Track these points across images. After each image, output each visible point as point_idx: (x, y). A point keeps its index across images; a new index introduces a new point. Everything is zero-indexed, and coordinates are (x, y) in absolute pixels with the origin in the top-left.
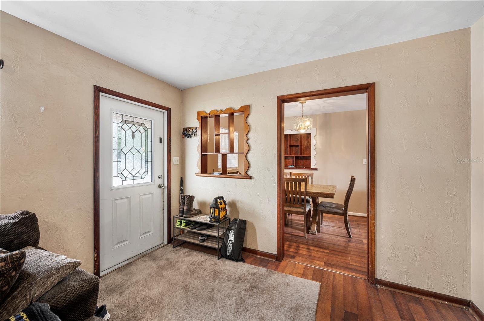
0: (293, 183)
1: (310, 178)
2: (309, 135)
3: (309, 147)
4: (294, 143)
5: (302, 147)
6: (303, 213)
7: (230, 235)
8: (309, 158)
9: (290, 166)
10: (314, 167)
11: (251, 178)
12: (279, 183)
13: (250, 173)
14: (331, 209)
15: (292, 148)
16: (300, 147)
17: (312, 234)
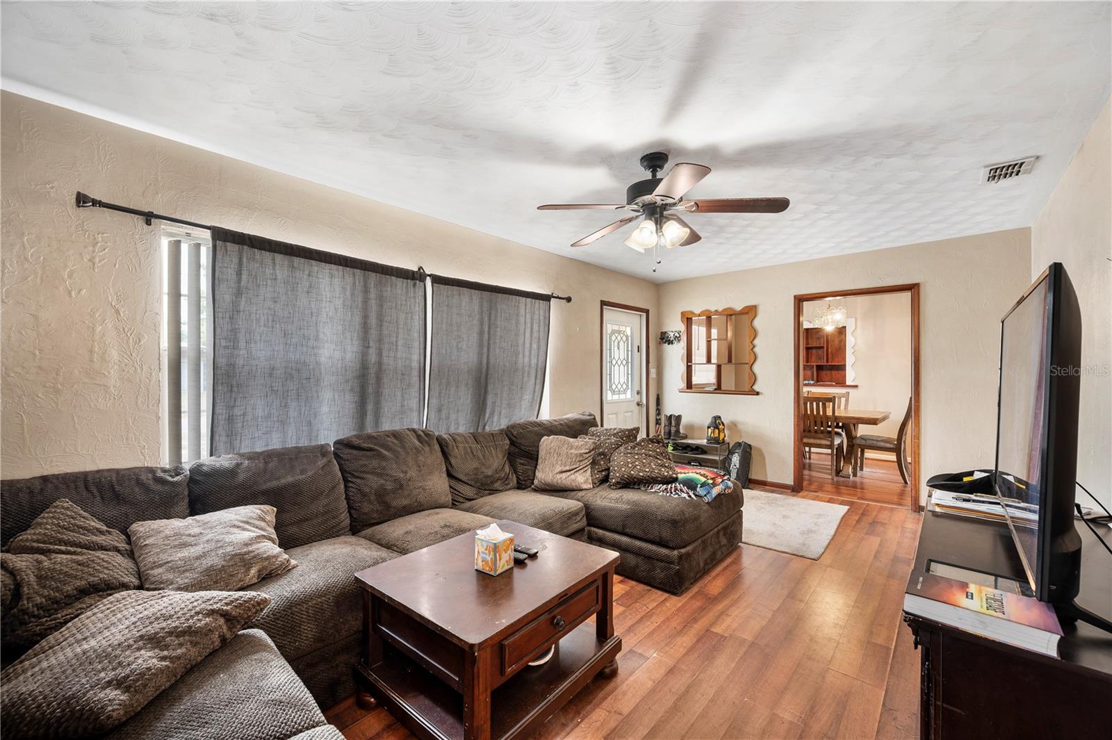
0: (815, 403)
1: (843, 400)
2: (842, 331)
3: (841, 349)
4: (813, 344)
5: (830, 350)
6: (830, 447)
7: (733, 460)
8: (842, 368)
9: (807, 382)
10: (852, 384)
11: (758, 394)
12: (796, 399)
13: (756, 388)
14: (875, 442)
15: (810, 351)
16: (825, 348)
17: (843, 477)
